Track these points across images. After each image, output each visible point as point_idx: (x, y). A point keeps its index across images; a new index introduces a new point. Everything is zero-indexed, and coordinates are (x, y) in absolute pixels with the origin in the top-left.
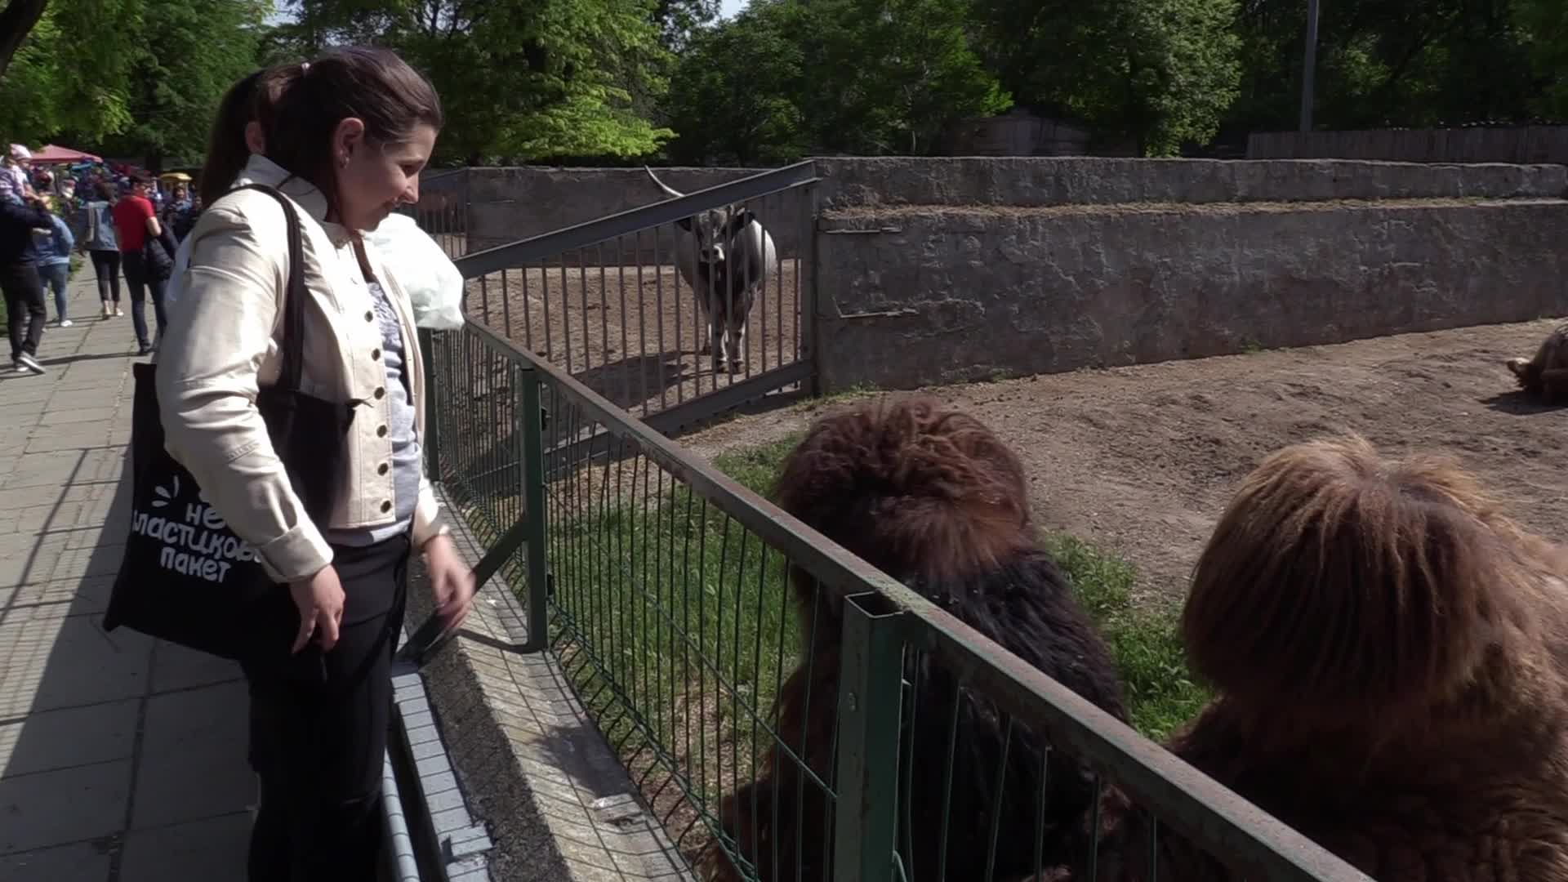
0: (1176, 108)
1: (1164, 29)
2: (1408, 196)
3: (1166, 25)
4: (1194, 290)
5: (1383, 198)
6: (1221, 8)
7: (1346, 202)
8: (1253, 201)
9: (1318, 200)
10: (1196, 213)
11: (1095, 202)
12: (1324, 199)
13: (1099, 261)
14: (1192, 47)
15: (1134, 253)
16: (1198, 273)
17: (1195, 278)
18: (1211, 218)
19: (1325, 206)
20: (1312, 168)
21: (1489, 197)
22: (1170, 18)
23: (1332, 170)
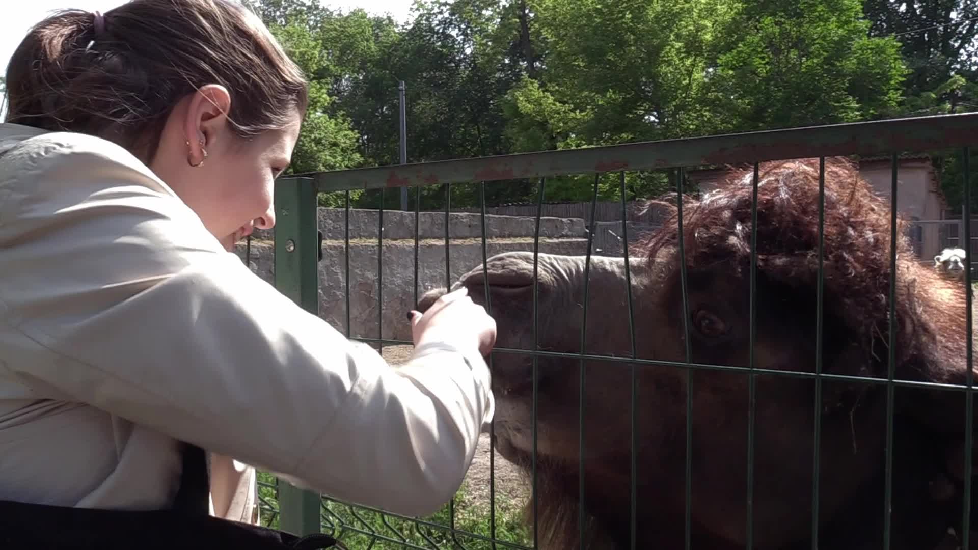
0: (326, 199)
1: (315, 148)
2: (509, 236)
3: (316, 146)
4: (398, 298)
5: (496, 237)
6: (348, 137)
7: (477, 239)
8: (427, 238)
9: (462, 238)
10: (395, 245)
11: (331, 238)
12: (465, 238)
13: (338, 278)
14: (333, 160)
15: (359, 273)
16: (399, 285)
17: (397, 289)
18: (404, 249)
19: (468, 242)
20: (457, 218)
21: (549, 237)
22: (318, 142)
23: (468, 220)
